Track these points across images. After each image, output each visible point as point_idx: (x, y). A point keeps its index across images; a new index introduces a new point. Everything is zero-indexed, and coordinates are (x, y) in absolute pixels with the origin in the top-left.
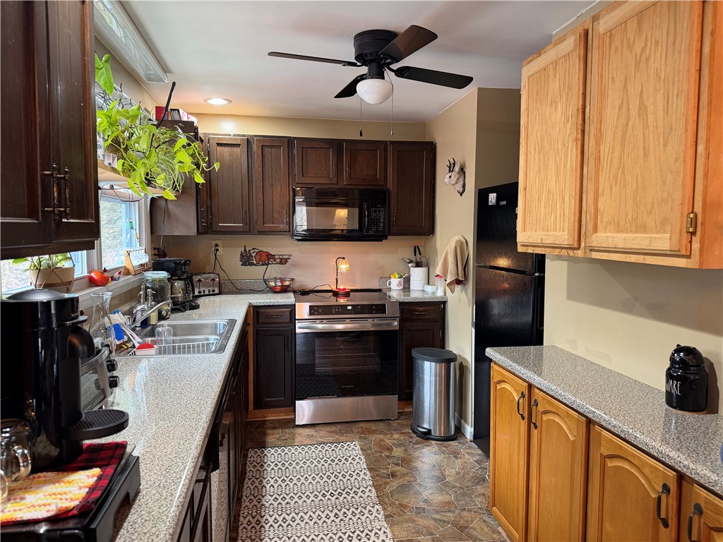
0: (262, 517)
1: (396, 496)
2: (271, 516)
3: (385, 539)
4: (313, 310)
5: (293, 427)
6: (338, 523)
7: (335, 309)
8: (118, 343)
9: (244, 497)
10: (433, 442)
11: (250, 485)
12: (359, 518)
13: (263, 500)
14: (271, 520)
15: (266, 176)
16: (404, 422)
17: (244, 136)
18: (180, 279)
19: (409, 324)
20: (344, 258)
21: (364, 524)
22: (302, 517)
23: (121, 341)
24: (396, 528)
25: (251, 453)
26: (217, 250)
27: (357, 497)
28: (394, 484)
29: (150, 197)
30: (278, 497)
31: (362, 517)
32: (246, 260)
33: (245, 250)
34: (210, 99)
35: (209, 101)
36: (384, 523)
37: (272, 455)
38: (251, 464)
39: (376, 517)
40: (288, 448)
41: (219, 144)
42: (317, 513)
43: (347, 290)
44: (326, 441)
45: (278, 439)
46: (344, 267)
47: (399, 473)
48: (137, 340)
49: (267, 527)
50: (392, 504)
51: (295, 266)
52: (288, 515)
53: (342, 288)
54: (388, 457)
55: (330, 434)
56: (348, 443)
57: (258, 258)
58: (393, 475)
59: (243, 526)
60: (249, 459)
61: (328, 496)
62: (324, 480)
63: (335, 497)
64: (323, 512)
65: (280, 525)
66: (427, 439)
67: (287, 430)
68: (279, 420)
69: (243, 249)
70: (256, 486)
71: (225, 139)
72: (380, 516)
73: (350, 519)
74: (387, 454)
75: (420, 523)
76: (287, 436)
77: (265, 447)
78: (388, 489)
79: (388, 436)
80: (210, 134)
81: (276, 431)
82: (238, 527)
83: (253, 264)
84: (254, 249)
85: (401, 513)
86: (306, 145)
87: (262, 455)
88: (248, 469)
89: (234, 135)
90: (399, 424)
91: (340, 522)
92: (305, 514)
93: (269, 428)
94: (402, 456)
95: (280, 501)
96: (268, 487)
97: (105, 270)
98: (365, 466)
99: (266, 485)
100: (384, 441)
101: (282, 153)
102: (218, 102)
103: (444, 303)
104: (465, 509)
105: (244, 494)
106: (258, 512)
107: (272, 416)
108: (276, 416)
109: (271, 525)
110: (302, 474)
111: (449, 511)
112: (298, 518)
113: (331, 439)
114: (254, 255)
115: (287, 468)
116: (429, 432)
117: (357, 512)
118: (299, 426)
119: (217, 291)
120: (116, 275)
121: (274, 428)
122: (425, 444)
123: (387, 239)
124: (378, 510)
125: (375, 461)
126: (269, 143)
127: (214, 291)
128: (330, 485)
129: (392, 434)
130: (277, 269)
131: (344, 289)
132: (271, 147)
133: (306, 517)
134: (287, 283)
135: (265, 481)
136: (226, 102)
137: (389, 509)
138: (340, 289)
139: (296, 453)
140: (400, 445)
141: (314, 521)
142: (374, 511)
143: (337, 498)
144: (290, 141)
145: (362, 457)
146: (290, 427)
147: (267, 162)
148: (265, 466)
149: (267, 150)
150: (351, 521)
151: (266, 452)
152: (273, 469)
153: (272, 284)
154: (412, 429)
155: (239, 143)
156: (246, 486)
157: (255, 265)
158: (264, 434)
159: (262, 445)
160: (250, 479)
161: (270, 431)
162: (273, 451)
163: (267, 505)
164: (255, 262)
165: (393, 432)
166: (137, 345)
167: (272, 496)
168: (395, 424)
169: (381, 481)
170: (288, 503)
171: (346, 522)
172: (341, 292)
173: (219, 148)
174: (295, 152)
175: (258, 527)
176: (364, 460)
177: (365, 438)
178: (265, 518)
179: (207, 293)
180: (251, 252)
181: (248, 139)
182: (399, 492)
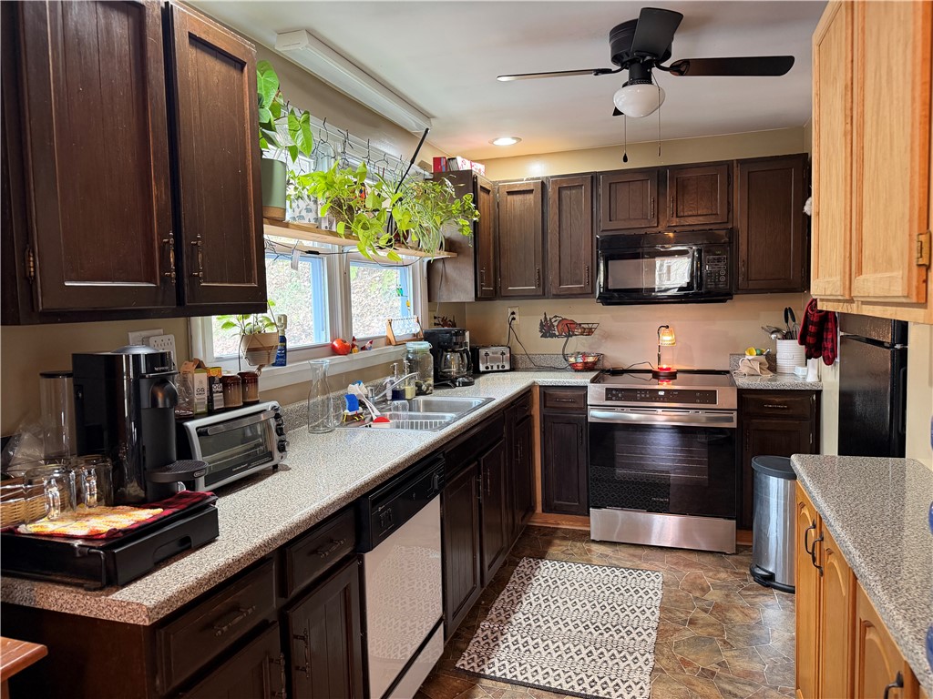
0: (502, 635)
1: (681, 649)
2: (512, 636)
3: (637, 695)
4: (610, 394)
5: (587, 542)
6: (587, 662)
7: (641, 394)
8: (350, 414)
9: (493, 609)
10: (776, 592)
11: (506, 597)
12: (617, 663)
13: (513, 616)
14: (511, 640)
15: (564, 226)
16: (745, 559)
17: (538, 178)
18: (454, 351)
19: (757, 421)
20: (667, 327)
21: (620, 672)
22: (547, 645)
23: (354, 413)
24: (660, 688)
25: (524, 562)
26: (514, 319)
27: (627, 638)
28: (688, 633)
29: (426, 260)
30: (531, 617)
31: (621, 663)
32: (547, 330)
33: (546, 318)
34: (496, 139)
35: (496, 143)
36: (647, 679)
37: (547, 569)
38: (518, 574)
39: (640, 667)
40: (569, 564)
41: (510, 193)
42: (567, 646)
43: (672, 371)
44: (621, 565)
45: (563, 552)
46: (667, 339)
47: (701, 622)
48: (376, 413)
49: (503, 646)
50: (671, 657)
51: (607, 336)
52: (533, 639)
53: (665, 367)
54: (696, 598)
55: (631, 558)
56: (649, 572)
57: (560, 327)
58: (692, 622)
59: (478, 639)
60: (518, 568)
61: (592, 630)
62: (595, 610)
63: (600, 631)
64: (575, 646)
65: (519, 648)
66: (768, 586)
67: (578, 544)
68: (574, 531)
69: (543, 317)
70: (512, 600)
71: (516, 186)
72: (645, 668)
73: (605, 662)
74: (698, 595)
75: (699, 689)
76: (575, 550)
77: (542, 557)
78: (674, 639)
79: (711, 574)
80: (500, 182)
81: (565, 543)
82: (472, 639)
83: (554, 336)
84: (556, 317)
85: (678, 671)
86: (614, 180)
87: (535, 567)
88: (512, 579)
89: (527, 180)
90: (736, 561)
91: (590, 662)
92: (553, 643)
93: (558, 538)
94: (719, 601)
95: (531, 622)
96: (525, 604)
97: (354, 339)
98: (658, 604)
99: (524, 600)
100: (702, 578)
101: (584, 194)
102: (505, 142)
103: (819, 393)
104: (776, 688)
105: (495, 606)
106: (501, 628)
107: (566, 523)
108: (572, 525)
109: (508, 646)
110: (572, 597)
111: (750, 685)
112: (542, 645)
113: (629, 564)
114: (556, 324)
115: (557, 587)
116: (771, 577)
117: (618, 656)
118: (594, 541)
119: (507, 367)
120: (368, 344)
121: (564, 539)
122: (761, 592)
123: (731, 299)
124: (647, 660)
125: (676, 601)
126: (567, 184)
127: (503, 367)
128: (600, 617)
129: (718, 572)
130: (584, 341)
131: (669, 369)
132: (570, 188)
133: (552, 647)
134: (590, 359)
135: (524, 596)
136: (515, 141)
137: (664, 662)
138: (662, 369)
139: (577, 572)
140: (721, 587)
141: (559, 653)
142: (642, 660)
143: (601, 634)
144: (594, 177)
145: (660, 593)
146: (583, 541)
147: (565, 207)
148: (533, 579)
149: (565, 193)
150: (605, 664)
151: (541, 565)
152: (540, 584)
153: (572, 360)
154: (751, 570)
155: (532, 188)
156: (501, 597)
157: (557, 336)
158: (549, 544)
159: (541, 556)
160: (508, 591)
161: (557, 542)
162: (549, 564)
163: (514, 623)
164: (557, 334)
165: (722, 569)
166: (374, 418)
167: (524, 614)
168: (729, 560)
169: (670, 626)
170: (539, 626)
171: (599, 664)
172: (662, 373)
173: (510, 197)
174: (601, 191)
175: (492, 644)
176: (660, 596)
177: (676, 571)
178: (505, 636)
179: (495, 368)
180: (553, 320)
181: (542, 183)
182: (689, 644)
